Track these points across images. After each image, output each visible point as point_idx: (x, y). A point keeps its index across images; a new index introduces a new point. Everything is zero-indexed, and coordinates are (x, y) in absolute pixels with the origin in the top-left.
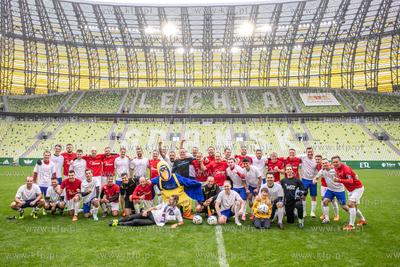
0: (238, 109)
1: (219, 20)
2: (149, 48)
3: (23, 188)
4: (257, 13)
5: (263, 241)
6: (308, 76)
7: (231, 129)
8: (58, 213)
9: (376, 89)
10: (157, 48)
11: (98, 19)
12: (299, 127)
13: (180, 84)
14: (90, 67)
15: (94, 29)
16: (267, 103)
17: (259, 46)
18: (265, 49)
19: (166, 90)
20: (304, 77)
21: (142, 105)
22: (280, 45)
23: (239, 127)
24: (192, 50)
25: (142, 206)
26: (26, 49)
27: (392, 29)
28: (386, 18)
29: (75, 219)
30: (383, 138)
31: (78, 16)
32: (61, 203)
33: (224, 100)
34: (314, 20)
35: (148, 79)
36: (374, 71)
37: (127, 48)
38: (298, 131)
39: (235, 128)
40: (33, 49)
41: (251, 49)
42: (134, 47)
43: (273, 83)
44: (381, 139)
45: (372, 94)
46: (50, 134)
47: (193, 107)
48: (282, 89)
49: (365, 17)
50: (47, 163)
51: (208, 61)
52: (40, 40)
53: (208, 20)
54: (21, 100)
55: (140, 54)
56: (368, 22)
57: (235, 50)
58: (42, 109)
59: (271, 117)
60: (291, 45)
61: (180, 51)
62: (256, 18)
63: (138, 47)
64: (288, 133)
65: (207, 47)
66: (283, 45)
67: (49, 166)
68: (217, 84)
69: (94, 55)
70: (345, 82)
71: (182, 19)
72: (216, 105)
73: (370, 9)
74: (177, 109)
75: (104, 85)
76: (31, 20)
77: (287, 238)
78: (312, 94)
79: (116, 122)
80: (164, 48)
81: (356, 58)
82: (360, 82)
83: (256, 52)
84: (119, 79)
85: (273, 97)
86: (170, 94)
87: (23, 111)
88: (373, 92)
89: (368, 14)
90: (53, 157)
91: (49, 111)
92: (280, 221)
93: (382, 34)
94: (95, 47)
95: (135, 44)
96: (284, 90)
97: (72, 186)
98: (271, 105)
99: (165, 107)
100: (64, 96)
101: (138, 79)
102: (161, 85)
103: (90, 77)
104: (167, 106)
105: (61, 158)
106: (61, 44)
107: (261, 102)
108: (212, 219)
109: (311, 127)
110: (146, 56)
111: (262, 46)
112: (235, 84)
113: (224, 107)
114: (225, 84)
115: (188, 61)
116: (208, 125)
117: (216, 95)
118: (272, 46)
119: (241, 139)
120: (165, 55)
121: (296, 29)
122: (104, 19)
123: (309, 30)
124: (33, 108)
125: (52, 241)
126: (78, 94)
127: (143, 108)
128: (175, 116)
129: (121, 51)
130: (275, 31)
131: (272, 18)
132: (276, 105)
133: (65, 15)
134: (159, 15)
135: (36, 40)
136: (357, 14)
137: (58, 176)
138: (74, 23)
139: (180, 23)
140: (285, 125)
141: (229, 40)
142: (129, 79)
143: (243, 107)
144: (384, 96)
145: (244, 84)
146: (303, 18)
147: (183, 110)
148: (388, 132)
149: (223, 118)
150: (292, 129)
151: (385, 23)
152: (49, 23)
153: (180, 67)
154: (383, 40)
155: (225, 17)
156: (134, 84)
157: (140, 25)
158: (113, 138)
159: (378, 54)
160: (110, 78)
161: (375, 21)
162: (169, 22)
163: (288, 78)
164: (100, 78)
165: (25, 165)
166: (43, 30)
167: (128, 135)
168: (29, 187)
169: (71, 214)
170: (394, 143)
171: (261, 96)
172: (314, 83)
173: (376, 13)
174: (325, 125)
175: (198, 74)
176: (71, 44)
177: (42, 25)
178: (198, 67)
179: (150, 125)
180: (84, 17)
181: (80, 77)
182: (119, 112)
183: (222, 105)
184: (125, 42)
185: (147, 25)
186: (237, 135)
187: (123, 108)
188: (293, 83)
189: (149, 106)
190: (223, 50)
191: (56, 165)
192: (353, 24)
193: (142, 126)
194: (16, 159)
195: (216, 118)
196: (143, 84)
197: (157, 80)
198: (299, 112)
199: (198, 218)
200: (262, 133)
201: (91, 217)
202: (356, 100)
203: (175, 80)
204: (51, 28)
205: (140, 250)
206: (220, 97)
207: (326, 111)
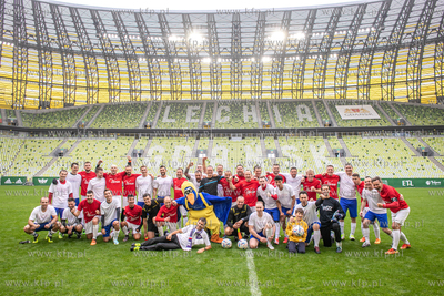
0: (270, 124)
1: (248, 27)
2: (173, 57)
3: (37, 209)
4: (289, 20)
5: (298, 266)
6: (345, 88)
7: (262, 145)
8: (75, 237)
9: (419, 101)
10: (182, 57)
11: (118, 27)
12: (336, 143)
13: (206, 97)
14: (109, 78)
15: (114, 37)
16: (301, 117)
17: (292, 55)
18: (298, 58)
19: (191, 103)
20: (341, 88)
21: (165, 119)
22: (314, 54)
23: (271, 143)
24: (219, 60)
25: (166, 228)
26: (40, 60)
27: (436, 36)
28: (429, 24)
29: (93, 243)
30: (427, 153)
31: (96, 24)
32: (79, 226)
33: (254, 113)
34: (351, 26)
35: (172, 91)
36: (417, 81)
37: (149, 57)
38: (335, 147)
39: (266, 143)
40: (48, 59)
41: (283, 58)
42: (157, 57)
43: (308, 95)
44: (425, 154)
45: (414, 105)
46: (67, 151)
47: (221, 121)
48: (316, 102)
49: (406, 23)
50: (63, 182)
51: (237, 71)
52: (55, 50)
53: (236, 27)
54: (35, 115)
55: (164, 64)
56: (410, 28)
57: (266, 60)
58: (58, 124)
59: (306, 132)
60: (326, 54)
61: (207, 61)
62: (289, 25)
63: (161, 57)
64: (324, 148)
65: (236, 56)
66: (318, 54)
67: (65, 186)
68: (246, 96)
69: (114, 66)
70: (385, 93)
71: (209, 26)
72: (246, 119)
73: (411, 14)
74: (204, 124)
75: (125, 97)
76: (46, 28)
77: (324, 263)
78: (349, 107)
79: (137, 137)
80: (189, 57)
81: (397, 67)
82: (402, 93)
83: (289, 62)
84: (141, 91)
85: (307, 109)
86: (196, 108)
87: (37, 127)
88: (415, 104)
89: (409, 20)
90: (69, 176)
91: (65, 126)
92: (316, 245)
93: (426, 42)
94: (115, 57)
95: (158, 54)
96: (319, 102)
97: (90, 208)
98: (305, 119)
99: (191, 121)
100: (81, 110)
101: (161, 91)
102: (186, 97)
103: (110, 89)
104: (193, 120)
105: (79, 177)
106: (78, 53)
107: (294, 115)
108: (242, 242)
109: (349, 143)
110: (169, 66)
111: (295, 55)
112: (266, 96)
113: (254, 121)
114: (255, 96)
115: (215, 72)
116: (237, 140)
117: (245, 108)
118: (305, 55)
119: (273, 156)
120: (190, 65)
121: (332, 36)
122: (124, 27)
123: (346, 37)
124: (48, 123)
125: (68, 268)
126: (96, 107)
127: (167, 122)
128: (201, 131)
129: (143, 61)
130: (309, 38)
131: (305, 25)
132: (310, 119)
133: (82, 23)
134: (184, 22)
135: (51, 50)
136: (398, 20)
137: (75, 197)
138: (92, 31)
139: (206, 30)
140: (320, 140)
141: (259, 48)
142: (152, 91)
143: (275, 121)
144: (427, 108)
145: (276, 96)
146: (339, 25)
147: (210, 124)
148: (433, 147)
149: (254, 133)
150: (328, 145)
151: (428, 29)
152: (66, 31)
153: (206, 78)
154: (426, 48)
155: (255, 24)
156: (157, 97)
157: (164, 34)
158: (134, 155)
159: (420, 63)
160: (131, 91)
161: (417, 27)
162: (195, 30)
163: (323, 89)
164: (120, 90)
165: (39, 184)
166: (59, 39)
167: (150, 152)
168: (44, 209)
169: (89, 238)
170: (439, 159)
171: (294, 109)
172: (352, 94)
173: (418, 19)
174: (364, 140)
175: (226, 86)
176: (88, 54)
177: (58, 34)
178: (226, 77)
179: (174, 140)
180: (103, 25)
181: (98, 89)
182: (141, 127)
183: (252, 119)
184: (147, 52)
185: (170, 33)
186: (268, 151)
187: (145, 122)
188: (329, 95)
189: (173, 121)
190: (253, 59)
191: (72, 185)
192: (393, 31)
193: (166, 141)
194: (30, 178)
195: (245, 133)
196: (166, 97)
197: (181, 92)
198: (335, 126)
199: (227, 242)
200: (295, 149)
201: (111, 240)
202: (397, 113)
203: (202, 92)
204: (68, 36)
205: (165, 277)
206: (250, 110)
207: (365, 125)
